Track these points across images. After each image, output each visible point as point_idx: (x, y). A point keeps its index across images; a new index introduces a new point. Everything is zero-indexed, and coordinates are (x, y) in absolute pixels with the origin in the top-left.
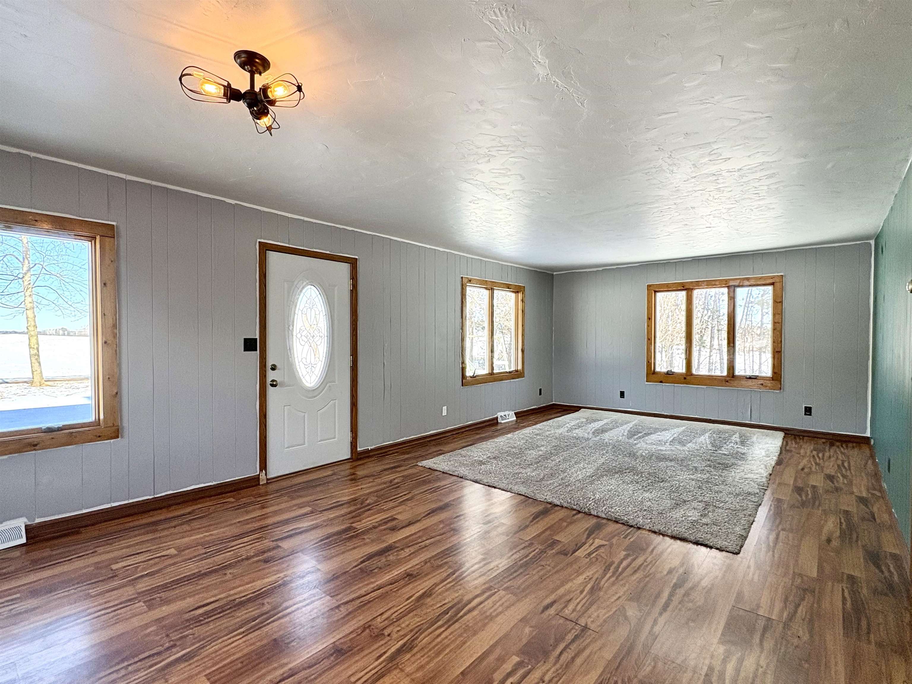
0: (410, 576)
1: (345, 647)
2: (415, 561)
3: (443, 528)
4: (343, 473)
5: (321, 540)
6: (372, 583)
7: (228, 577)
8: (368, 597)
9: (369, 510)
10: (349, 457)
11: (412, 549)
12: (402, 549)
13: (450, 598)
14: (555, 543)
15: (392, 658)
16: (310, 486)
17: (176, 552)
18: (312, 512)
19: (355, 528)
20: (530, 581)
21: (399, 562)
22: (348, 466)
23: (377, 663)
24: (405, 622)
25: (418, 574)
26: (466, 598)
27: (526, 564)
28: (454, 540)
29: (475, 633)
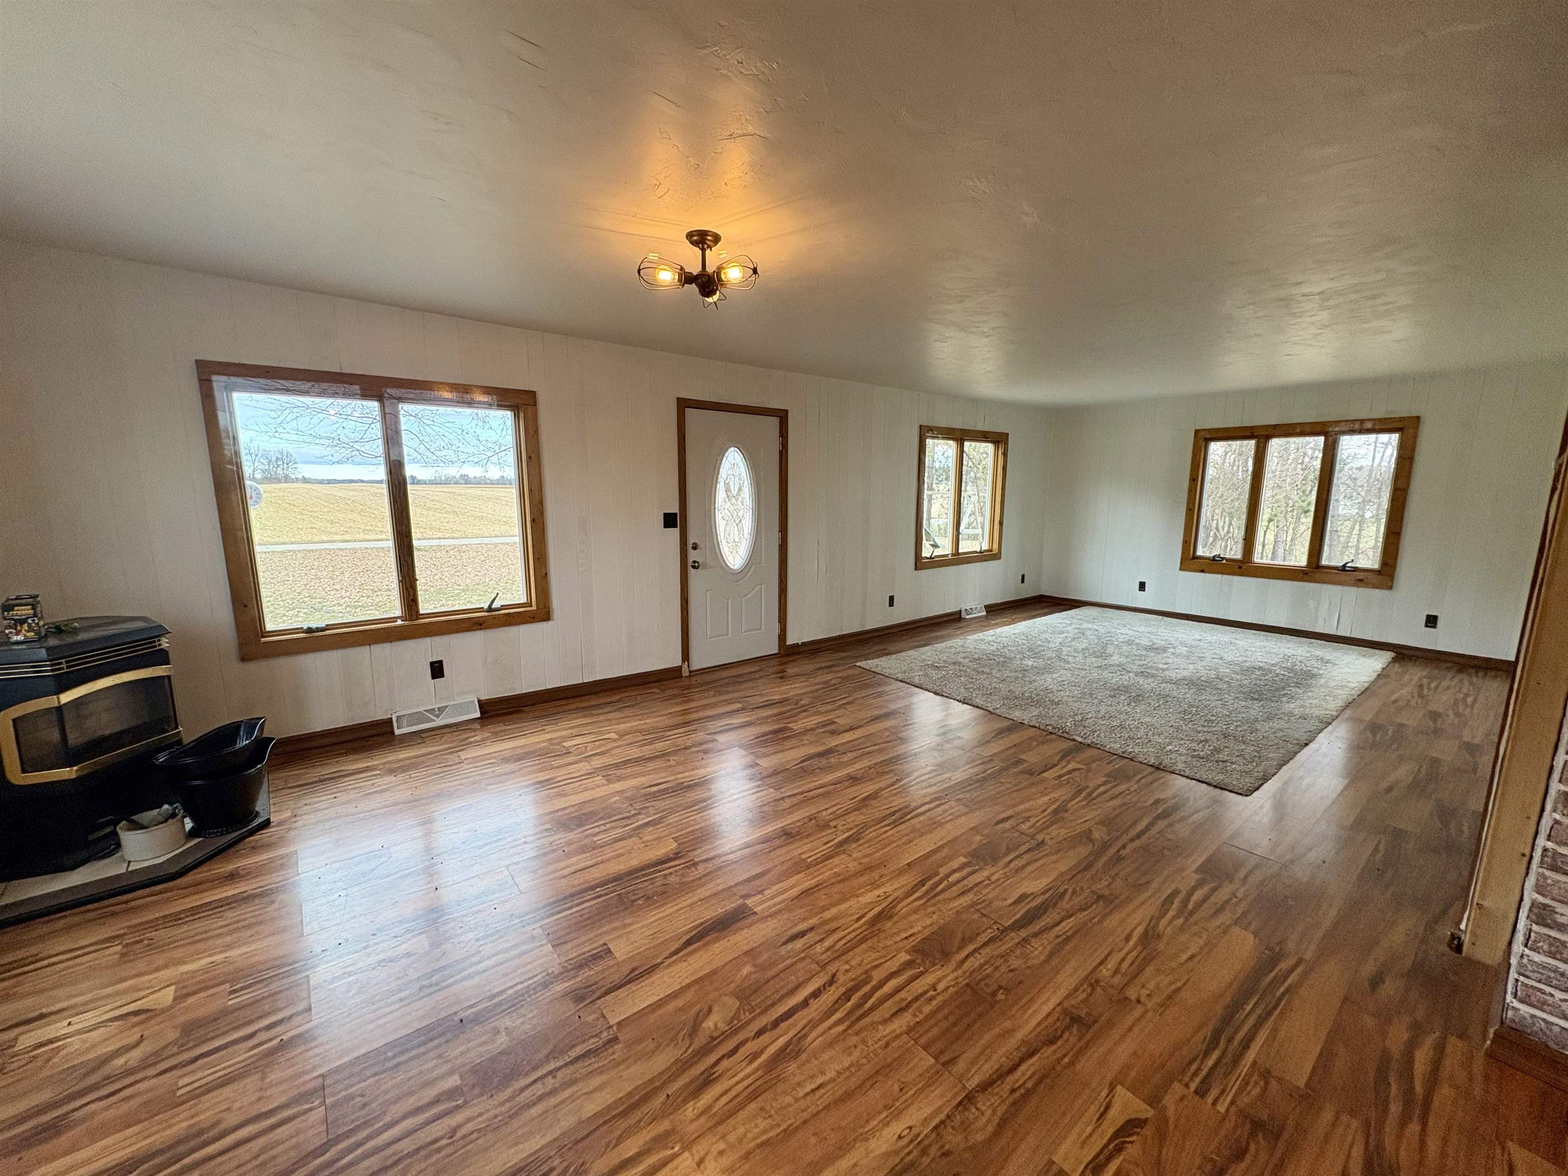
0: (854, 780)
1: (794, 832)
2: (857, 766)
3: (888, 736)
4: (771, 670)
5: (757, 738)
6: (814, 781)
7: (672, 762)
8: (811, 793)
9: (805, 711)
10: (776, 651)
11: (855, 754)
12: (844, 753)
13: (897, 803)
14: (1021, 761)
15: (841, 844)
16: (736, 681)
17: (617, 737)
18: (743, 709)
19: (791, 729)
20: (986, 795)
21: (843, 765)
22: (775, 662)
23: (825, 847)
24: (850, 818)
25: (862, 778)
26: (913, 805)
27: (984, 779)
28: (901, 749)
29: (922, 834)
